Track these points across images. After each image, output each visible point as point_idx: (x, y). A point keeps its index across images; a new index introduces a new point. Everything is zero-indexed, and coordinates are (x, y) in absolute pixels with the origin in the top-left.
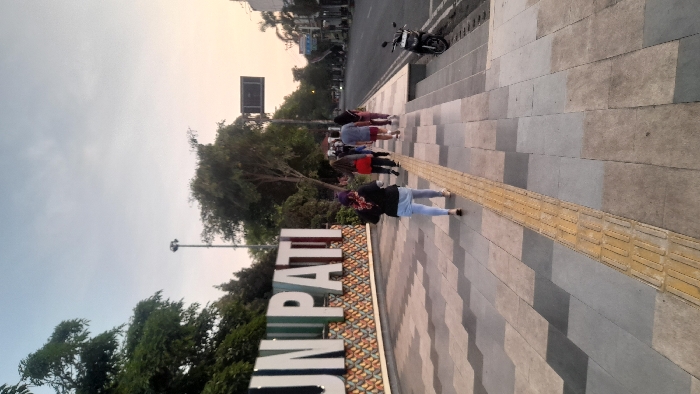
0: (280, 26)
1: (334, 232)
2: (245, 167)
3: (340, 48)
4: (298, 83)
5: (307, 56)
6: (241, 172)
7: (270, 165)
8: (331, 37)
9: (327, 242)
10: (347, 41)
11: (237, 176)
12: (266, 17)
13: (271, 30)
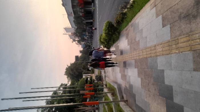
0: (76, 41)
1: (90, 75)
2: (76, 69)
3: (90, 46)
4: (81, 54)
5: (83, 48)
6: (75, 70)
7: (80, 69)
8: (88, 44)
9: (89, 76)
10: (92, 45)
11: (75, 71)
12: (73, 40)
13: (74, 42)
